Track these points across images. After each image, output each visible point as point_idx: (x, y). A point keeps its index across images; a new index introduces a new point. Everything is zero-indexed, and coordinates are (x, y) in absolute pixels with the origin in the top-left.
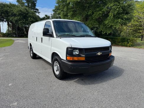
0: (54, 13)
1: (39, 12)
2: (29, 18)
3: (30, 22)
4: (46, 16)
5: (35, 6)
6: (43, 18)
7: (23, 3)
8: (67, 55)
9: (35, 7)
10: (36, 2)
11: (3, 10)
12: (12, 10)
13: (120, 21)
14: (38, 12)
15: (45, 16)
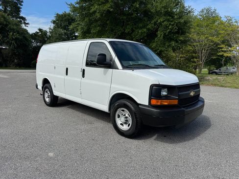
1: (26, 22)
2: (11, 34)
3: (12, 40)
4: (40, 30)
5: (20, 11)
6: (34, 34)
8: (152, 98)
9: (19, 14)
10: (20, 4)
13: (173, 45)
15: (38, 31)
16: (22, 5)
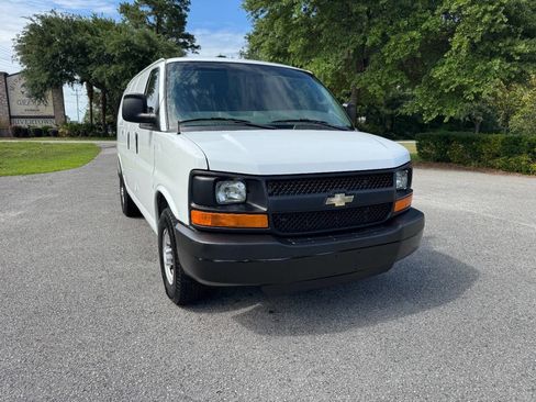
1: (196, 44)
5: (184, 23)
7: (142, 16)
8: (193, 205)
9: (182, 29)
10: (186, 8)
11: (69, 44)
12: (101, 43)
14: (193, 46)
16: (188, 10)
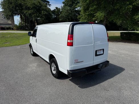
0: (64, 6)
12: (26, 4)
14: (49, 4)
